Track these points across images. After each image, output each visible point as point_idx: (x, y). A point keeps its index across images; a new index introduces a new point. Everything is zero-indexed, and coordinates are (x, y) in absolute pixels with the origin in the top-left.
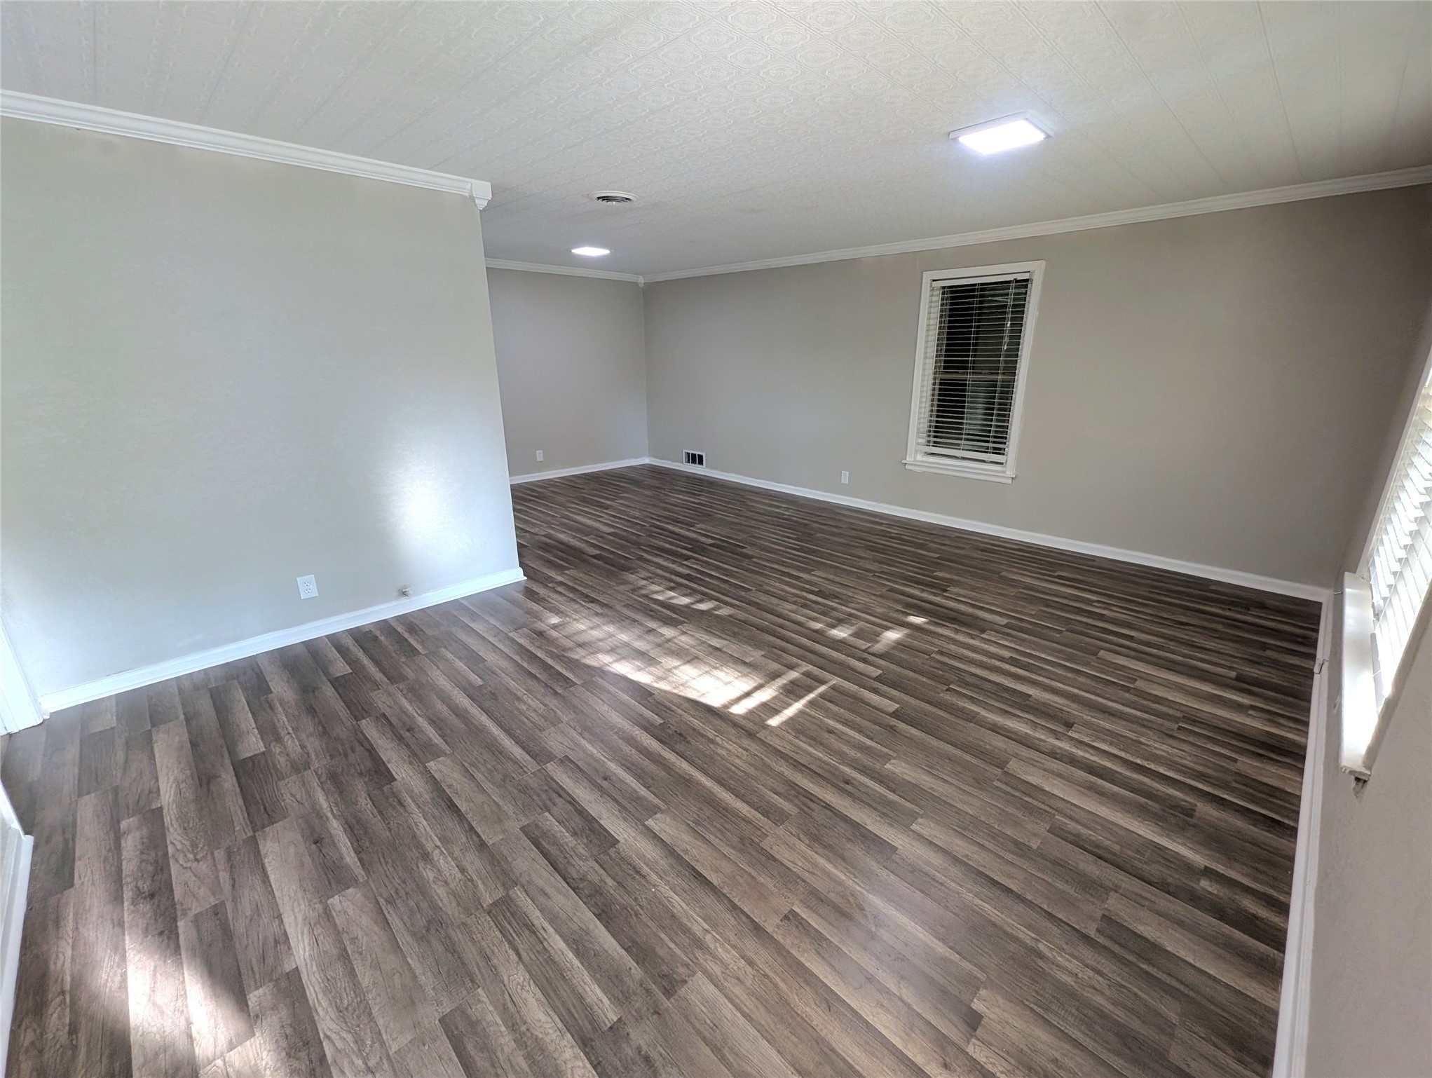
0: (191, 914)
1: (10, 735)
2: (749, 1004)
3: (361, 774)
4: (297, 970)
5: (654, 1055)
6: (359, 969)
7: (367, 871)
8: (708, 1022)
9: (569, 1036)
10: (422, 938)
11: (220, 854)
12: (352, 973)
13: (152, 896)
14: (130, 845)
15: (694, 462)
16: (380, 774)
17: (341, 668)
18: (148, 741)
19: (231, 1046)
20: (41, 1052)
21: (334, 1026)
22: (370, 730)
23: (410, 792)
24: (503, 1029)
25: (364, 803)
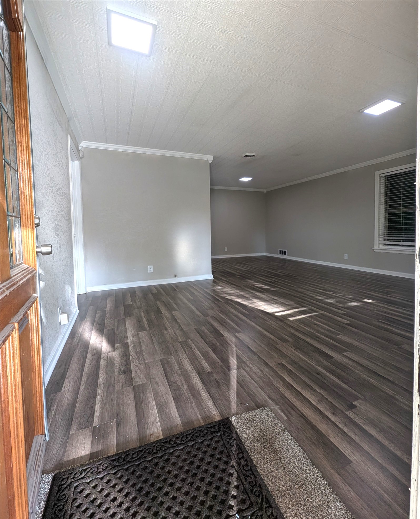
0: (107, 329)
1: (79, 294)
2: (257, 379)
3: (154, 311)
4: (128, 343)
5: (220, 381)
6: (142, 346)
7: (150, 329)
8: (241, 379)
9: (195, 371)
10: (160, 344)
11: (116, 320)
12: (141, 346)
13: (100, 324)
14: (98, 316)
15: (283, 254)
16: (159, 312)
17: (155, 291)
18: (107, 299)
19: (109, 352)
20: (71, 344)
21: (133, 354)
22: (159, 303)
23: (166, 316)
24: (176, 365)
25: (153, 317)
